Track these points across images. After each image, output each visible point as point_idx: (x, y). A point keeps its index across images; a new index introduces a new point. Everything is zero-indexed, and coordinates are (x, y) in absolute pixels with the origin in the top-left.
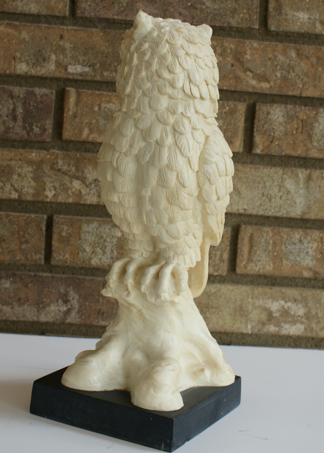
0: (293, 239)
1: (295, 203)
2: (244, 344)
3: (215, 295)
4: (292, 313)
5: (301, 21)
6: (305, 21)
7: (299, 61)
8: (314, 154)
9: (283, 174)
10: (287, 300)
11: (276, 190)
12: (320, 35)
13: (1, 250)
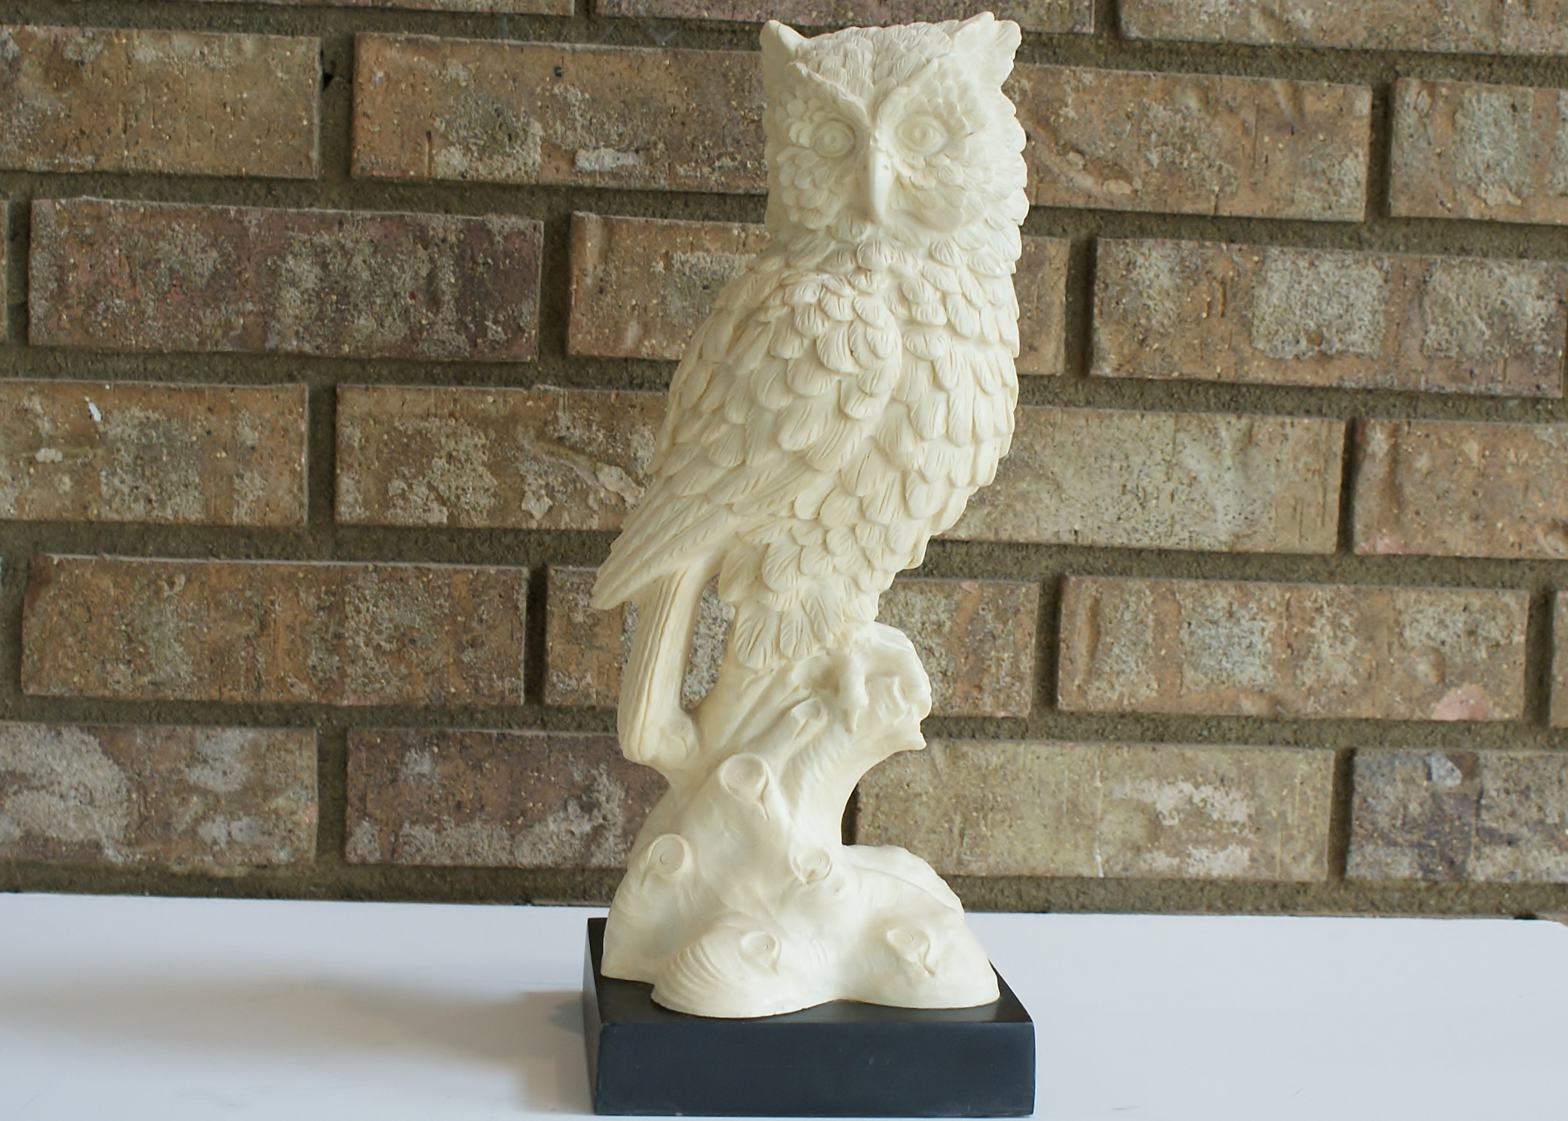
0: (1210, 610)
1: (1213, 509)
2: (1083, 909)
3: (1001, 773)
4: (1215, 816)
5: (1211, 11)
6: (1222, 10)
7: (1208, 119)
8: (1259, 372)
9: (1177, 431)
10: (1200, 780)
11: (1159, 475)
12: (1263, 47)
13: (403, 670)
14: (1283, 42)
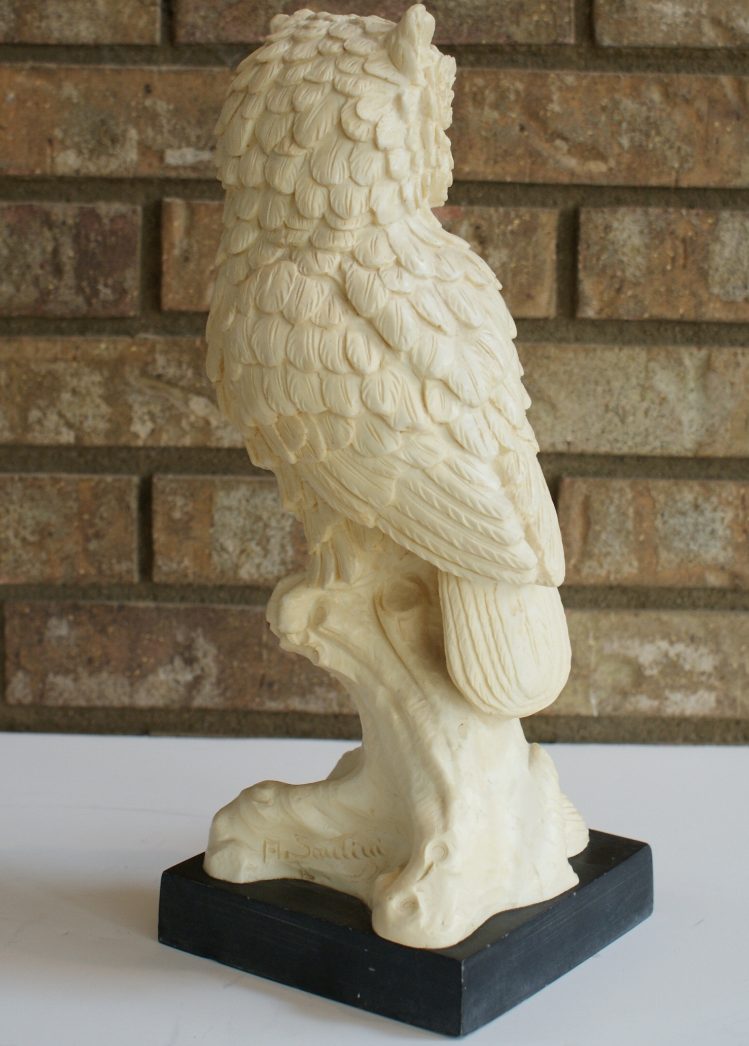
0: (680, 504)
1: (680, 423)
2: (585, 741)
4: (687, 667)
5: (669, 22)
6: (677, 21)
7: (669, 109)
8: (715, 312)
9: (649, 360)
10: (674, 638)
11: (635, 396)
12: (712, 50)
13: (44, 556)
14: (729, 45)
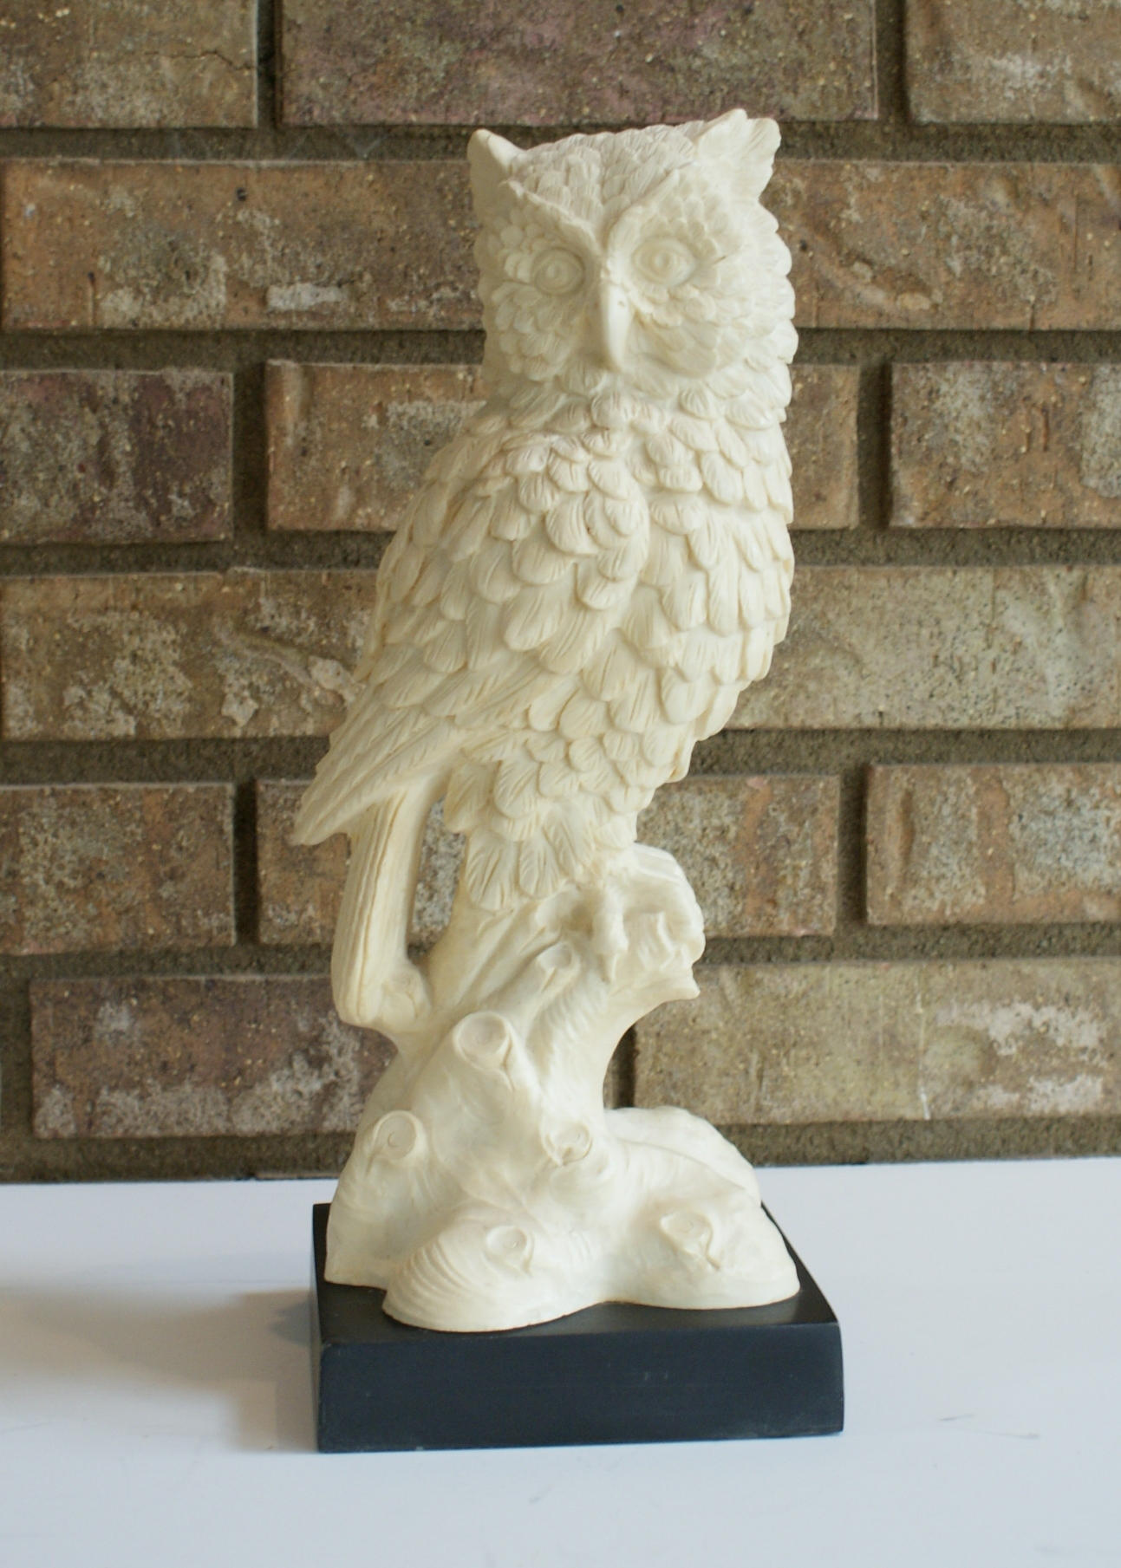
0: (1045, 800)
1: (1043, 679)
2: (909, 1157)
3: (804, 1002)
4: (1060, 1042)
5: (1018, 86)
6: (1031, 84)
7: (1019, 216)
8: (1092, 514)
10: (1040, 1000)
11: (977, 642)
12: (1080, 126)
13: (91, 909)
14: (1105, 119)
